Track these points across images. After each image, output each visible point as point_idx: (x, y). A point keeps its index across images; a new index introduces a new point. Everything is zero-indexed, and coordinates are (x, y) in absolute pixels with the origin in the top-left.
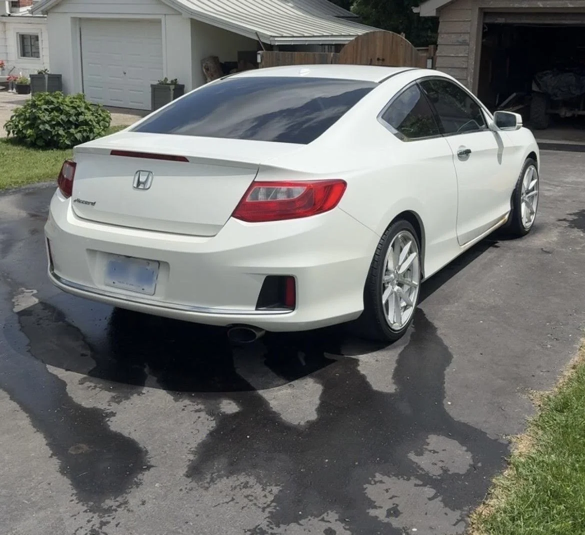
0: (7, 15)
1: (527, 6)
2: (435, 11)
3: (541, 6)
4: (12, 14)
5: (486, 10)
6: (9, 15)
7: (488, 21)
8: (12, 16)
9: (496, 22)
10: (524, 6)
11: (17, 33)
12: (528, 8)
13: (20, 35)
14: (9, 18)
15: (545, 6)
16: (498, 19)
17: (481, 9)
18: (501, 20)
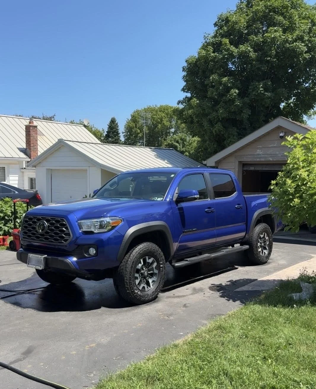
0: (24, 168)
1: (263, 160)
2: (214, 163)
3: (271, 160)
4: (26, 168)
5: (244, 163)
6: (25, 168)
7: (245, 169)
8: (26, 169)
9: (249, 169)
10: (262, 160)
11: (29, 177)
12: (264, 161)
13: (30, 178)
14: (25, 169)
15: (273, 160)
16: (251, 168)
17: (240, 162)
18: (252, 168)
